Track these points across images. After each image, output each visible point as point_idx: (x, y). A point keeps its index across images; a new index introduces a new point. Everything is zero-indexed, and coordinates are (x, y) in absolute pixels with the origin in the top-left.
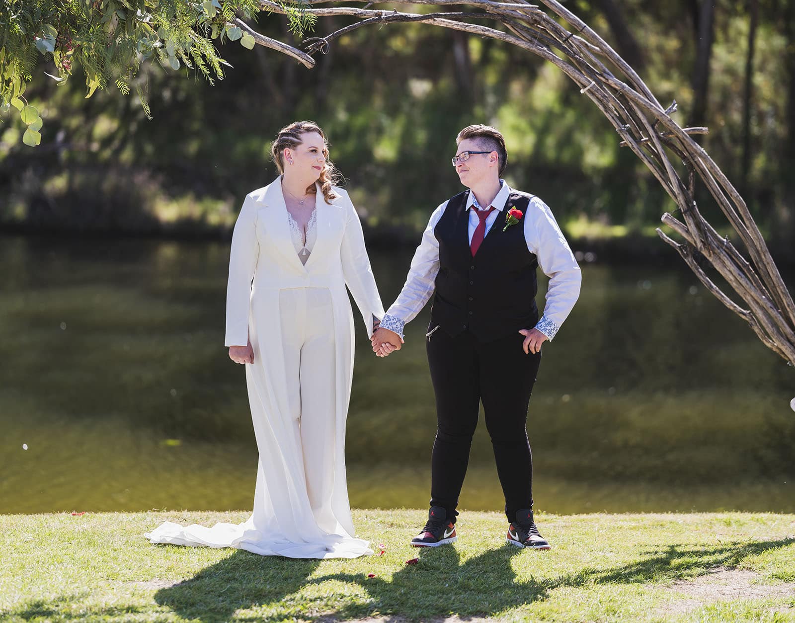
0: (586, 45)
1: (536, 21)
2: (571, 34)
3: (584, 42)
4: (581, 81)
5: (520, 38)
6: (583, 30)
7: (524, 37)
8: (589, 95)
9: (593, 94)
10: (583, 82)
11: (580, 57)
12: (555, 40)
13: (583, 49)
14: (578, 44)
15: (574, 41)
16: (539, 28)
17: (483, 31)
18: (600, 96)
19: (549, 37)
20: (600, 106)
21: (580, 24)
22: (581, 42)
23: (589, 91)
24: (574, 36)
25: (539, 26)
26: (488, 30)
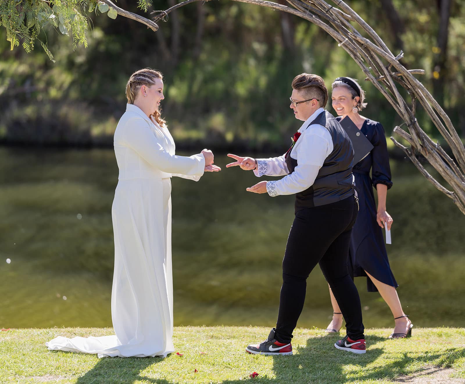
0: (342, 14)
2: (331, 6)
3: (341, 12)
4: (338, 38)
5: (297, 9)
6: (340, 4)
7: (300, 9)
8: (344, 48)
9: (346, 47)
10: (340, 39)
11: (338, 22)
12: (320, 11)
13: (340, 17)
14: (336, 13)
15: (334, 12)
16: (310, 2)
17: (272, 5)
18: (351, 48)
19: (317, 9)
20: (351, 54)
22: (339, 12)
23: (344, 45)
24: (333, 8)
26: (275, 5)
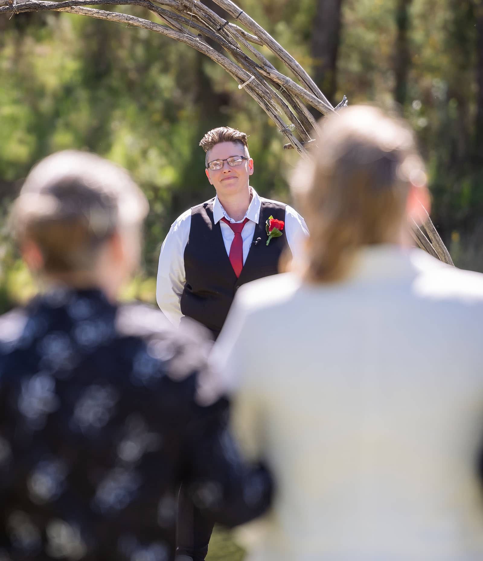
0: (243, 33)
1: (186, 7)
2: (226, 21)
3: (240, 30)
4: (239, 75)
5: (170, 28)
6: (239, 17)
7: (173, 25)
8: (248, 91)
9: (252, 89)
10: (242, 77)
11: (237, 48)
12: (208, 29)
13: (241, 38)
14: (235, 32)
15: (231, 30)
16: (189, 14)
17: (127, 20)
18: (260, 92)
19: (201, 25)
20: (261, 103)
21: (236, 10)
22: (237, 30)
23: (248, 86)
24: (230, 24)
25: (189, 12)
26: (131, 19)
